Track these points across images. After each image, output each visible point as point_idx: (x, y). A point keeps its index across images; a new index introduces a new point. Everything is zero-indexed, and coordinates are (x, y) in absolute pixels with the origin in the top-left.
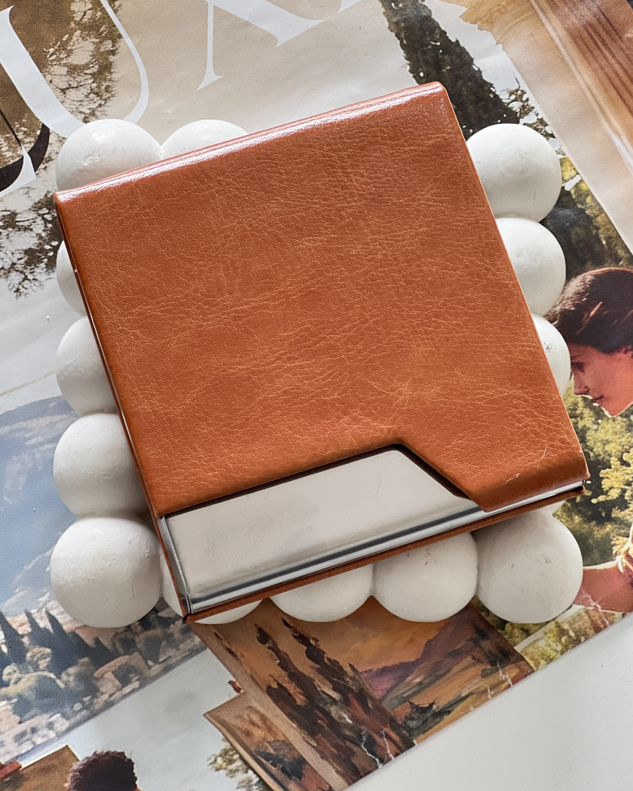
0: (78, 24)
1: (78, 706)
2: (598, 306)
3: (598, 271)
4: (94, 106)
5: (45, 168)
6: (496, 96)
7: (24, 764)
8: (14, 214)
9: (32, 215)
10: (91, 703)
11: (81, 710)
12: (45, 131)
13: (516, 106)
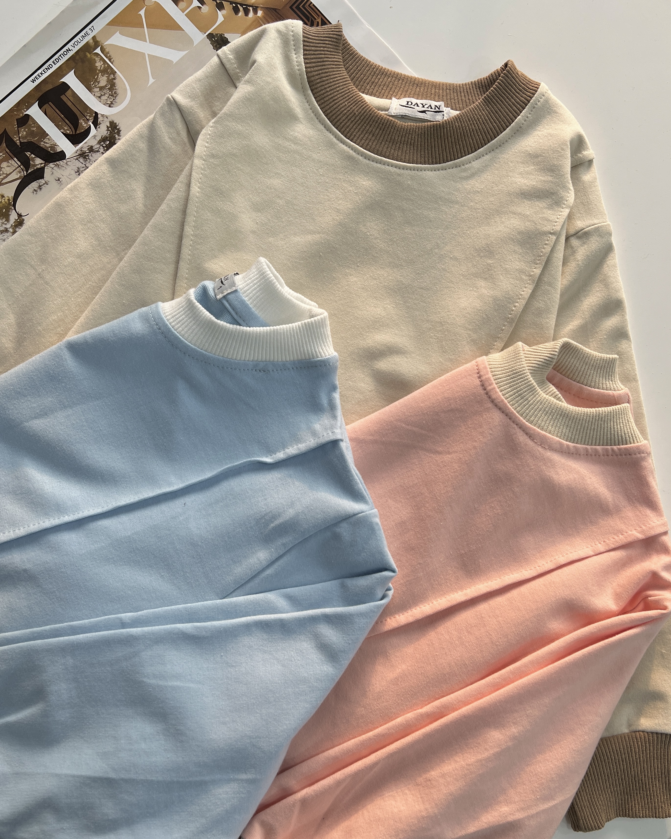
0: (99, 70)
4: (112, 100)
5: (99, 127)
8: (92, 147)
9: (98, 146)
12: (96, 113)
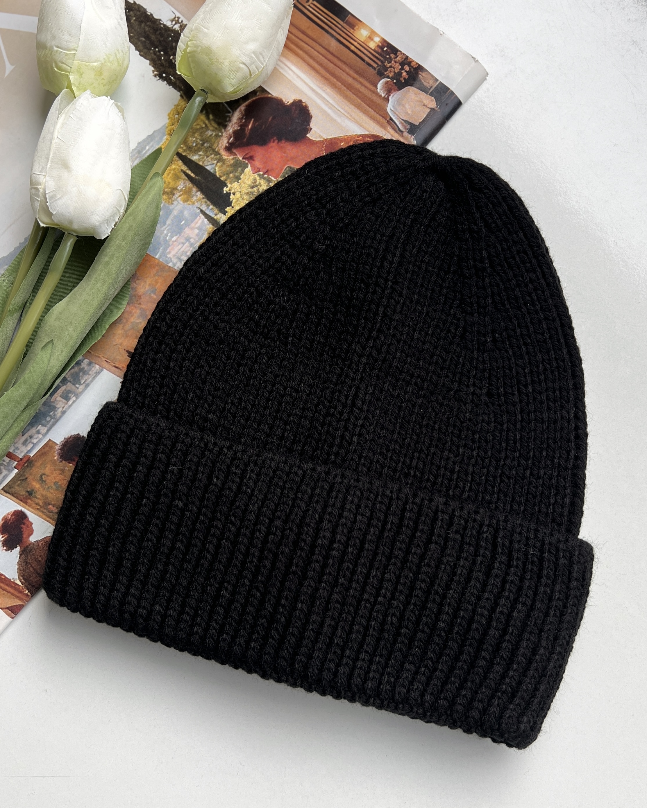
1: (48, 418)
2: (252, 122)
3: (247, 103)
6: (165, 25)
7: (32, 455)
10: (55, 415)
11: (51, 420)
13: (177, 27)
